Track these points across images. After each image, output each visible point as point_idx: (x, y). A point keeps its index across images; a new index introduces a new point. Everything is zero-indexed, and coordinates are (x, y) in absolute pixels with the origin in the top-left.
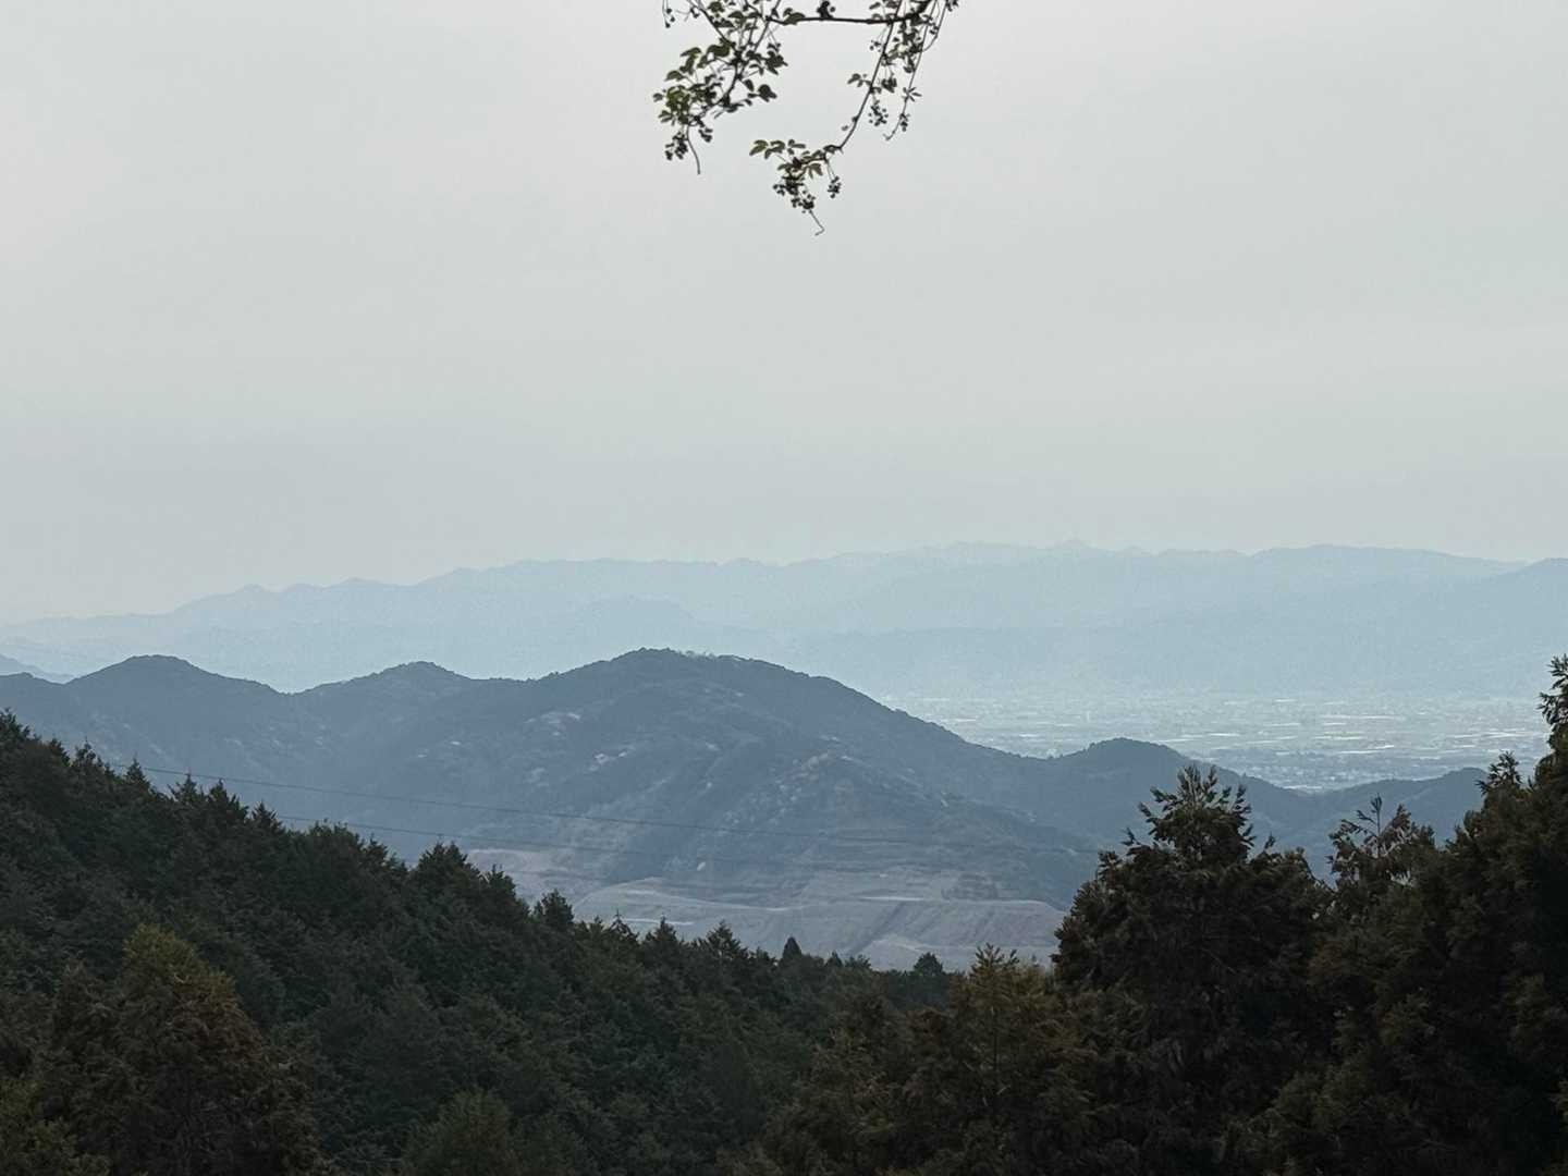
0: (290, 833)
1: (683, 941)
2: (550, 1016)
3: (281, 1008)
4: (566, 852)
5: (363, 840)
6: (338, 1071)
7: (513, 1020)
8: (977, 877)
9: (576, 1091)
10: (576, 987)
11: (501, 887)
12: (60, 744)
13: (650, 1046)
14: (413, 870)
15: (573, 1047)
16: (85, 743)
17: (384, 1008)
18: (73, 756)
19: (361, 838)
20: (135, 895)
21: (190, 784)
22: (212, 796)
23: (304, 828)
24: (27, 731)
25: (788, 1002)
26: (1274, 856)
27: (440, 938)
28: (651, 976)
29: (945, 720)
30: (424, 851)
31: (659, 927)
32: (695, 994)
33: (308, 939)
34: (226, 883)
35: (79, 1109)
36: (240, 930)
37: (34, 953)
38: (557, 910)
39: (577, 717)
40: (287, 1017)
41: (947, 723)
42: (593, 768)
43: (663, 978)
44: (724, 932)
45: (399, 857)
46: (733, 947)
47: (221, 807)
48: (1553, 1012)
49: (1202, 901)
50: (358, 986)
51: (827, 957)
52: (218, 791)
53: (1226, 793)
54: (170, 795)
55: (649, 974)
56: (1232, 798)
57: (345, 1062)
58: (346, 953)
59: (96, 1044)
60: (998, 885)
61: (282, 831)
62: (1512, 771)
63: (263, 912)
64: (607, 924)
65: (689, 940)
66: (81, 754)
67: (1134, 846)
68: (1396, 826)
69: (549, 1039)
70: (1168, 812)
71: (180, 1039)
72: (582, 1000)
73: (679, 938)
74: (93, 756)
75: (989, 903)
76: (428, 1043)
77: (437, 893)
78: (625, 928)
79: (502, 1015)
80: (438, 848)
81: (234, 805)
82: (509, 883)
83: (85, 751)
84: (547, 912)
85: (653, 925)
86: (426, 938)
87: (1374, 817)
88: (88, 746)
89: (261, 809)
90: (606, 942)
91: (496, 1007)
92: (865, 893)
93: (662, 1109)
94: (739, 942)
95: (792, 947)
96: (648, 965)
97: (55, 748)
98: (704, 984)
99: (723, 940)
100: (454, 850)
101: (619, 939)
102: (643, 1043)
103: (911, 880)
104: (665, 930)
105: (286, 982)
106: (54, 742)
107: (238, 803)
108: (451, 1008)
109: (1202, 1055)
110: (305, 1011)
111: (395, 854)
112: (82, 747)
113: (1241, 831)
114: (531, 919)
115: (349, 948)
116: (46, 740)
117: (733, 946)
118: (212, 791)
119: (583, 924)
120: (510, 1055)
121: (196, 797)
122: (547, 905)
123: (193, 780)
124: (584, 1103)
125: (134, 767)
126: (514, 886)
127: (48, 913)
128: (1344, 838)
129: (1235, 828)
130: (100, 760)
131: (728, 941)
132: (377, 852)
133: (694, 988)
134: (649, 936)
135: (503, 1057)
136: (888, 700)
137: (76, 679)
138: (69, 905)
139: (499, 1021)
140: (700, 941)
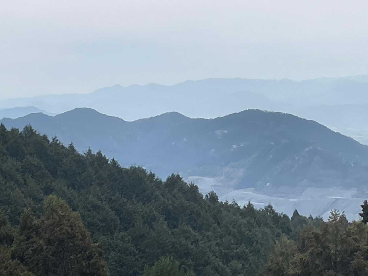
0: (123, 168)
1: (256, 209)
2: (209, 233)
3: (118, 228)
5: (147, 172)
6: (137, 250)
7: (197, 234)
9: (218, 259)
10: (219, 224)
11: (194, 188)
12: (47, 136)
13: (243, 245)
14: (164, 182)
15: (217, 244)
16: (55, 136)
17: (153, 229)
18: (51, 140)
19: (147, 170)
20: (70, 188)
21: (90, 151)
22: (97, 155)
23: (128, 167)
24: (36, 131)
25: (292, 231)
27: (172, 206)
28: (244, 221)
29: (354, 136)
30: (168, 176)
31: (248, 204)
32: (259, 227)
33: (128, 205)
34: (101, 184)
35: (27, 257)
36: (105, 201)
37: (36, 206)
38: (213, 198)
39: (226, 132)
40: (120, 231)
42: (232, 150)
43: (248, 222)
44: (270, 207)
45: (160, 177)
46: (273, 212)
47: (100, 159)
50: (144, 221)
51: (308, 217)
52: (99, 153)
54: (83, 155)
55: (243, 220)
57: (139, 247)
58: (140, 210)
59: (33, 234)
61: (120, 168)
63: (113, 195)
64: (230, 203)
65: (258, 209)
66: (54, 139)
69: (209, 241)
71: (60, 234)
72: (221, 229)
73: (254, 208)
74: (57, 140)
76: (167, 241)
77: (172, 190)
78: (236, 204)
79: (193, 232)
80: (173, 175)
81: (104, 158)
82: (196, 188)
83: (55, 139)
84: (210, 198)
85: (246, 203)
86: (168, 206)
88: (56, 137)
89: (113, 160)
90: (229, 209)
91: (191, 229)
93: (246, 266)
94: (275, 210)
95: (296, 213)
96: (243, 217)
97: (45, 138)
98: (263, 224)
99: (270, 209)
100: (178, 176)
101: (234, 208)
102: (241, 244)
104: (250, 205)
105: (120, 219)
106: (44, 135)
107: (105, 158)
108: (175, 229)
110: (126, 229)
111: (158, 176)
112: (54, 137)
114: (204, 200)
115: (141, 208)
116: (42, 135)
118: (97, 153)
119: (222, 202)
120: (196, 246)
121: (92, 155)
122: (210, 195)
123: (91, 149)
124: (220, 263)
125: (71, 144)
126: (198, 188)
130: (60, 142)
131: (272, 209)
132: (152, 175)
133: (259, 225)
134: (245, 207)
135: (193, 246)
136: (334, 129)
137: (58, 115)
139: (192, 234)
140: (262, 209)
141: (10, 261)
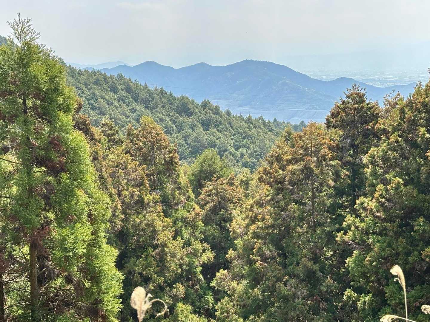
0: (176, 97)
2: (227, 133)
3: (175, 131)
4: (231, 101)
6: (186, 143)
7: (220, 134)
8: (313, 105)
9: (232, 148)
10: (232, 128)
11: (217, 108)
13: (246, 139)
14: (200, 105)
15: (231, 139)
16: (136, 79)
17: (195, 131)
18: (133, 81)
19: (190, 98)
20: (146, 109)
21: (156, 87)
22: (161, 90)
23: (179, 96)
24: (124, 76)
25: (274, 130)
26: (371, 102)
27: (205, 118)
28: (247, 125)
30: (202, 101)
33: (180, 118)
34: (163, 106)
36: (166, 116)
38: (228, 113)
39: (233, 73)
40: (176, 133)
41: (307, 74)
42: (237, 84)
43: (249, 126)
44: (261, 117)
45: (197, 102)
47: (162, 92)
48: (427, 136)
49: (356, 112)
50: (189, 127)
51: (282, 122)
53: (362, 89)
54: (153, 89)
56: (363, 90)
57: (187, 142)
58: (187, 121)
59: (135, 139)
60: (317, 107)
61: (174, 97)
62: (421, 84)
63: (171, 112)
64: (238, 115)
65: (254, 118)
66: (135, 81)
67: (342, 100)
68: (397, 95)
69: (227, 138)
70: (349, 93)
72: (233, 130)
73: (252, 118)
74: (137, 81)
75: (316, 110)
76: (203, 138)
77: (205, 109)
78: (242, 116)
79: (217, 133)
80: (205, 100)
82: (219, 107)
84: (226, 113)
85: (247, 116)
86: (202, 118)
87: (393, 93)
89: (170, 92)
90: (238, 119)
91: (216, 131)
92: (291, 109)
93: (249, 151)
95: (275, 120)
96: (246, 123)
98: (257, 127)
100: (208, 101)
101: (241, 118)
103: (300, 106)
104: (250, 116)
105: (176, 126)
106: (130, 79)
107: (166, 91)
108: (208, 131)
109: (355, 143)
110: (179, 132)
113: (364, 97)
114: (223, 114)
115: (188, 119)
116: (128, 78)
117: (263, 119)
119: (233, 115)
120: (219, 141)
121: (158, 89)
122: (226, 111)
124: (234, 150)
125: (145, 84)
127: (129, 112)
128: (386, 98)
129: (363, 96)
130: (139, 82)
132: (193, 101)
133: (255, 128)
134: (247, 118)
135: (218, 141)
137: (135, 66)
138: (133, 110)
140: (257, 119)
141: (124, 155)
